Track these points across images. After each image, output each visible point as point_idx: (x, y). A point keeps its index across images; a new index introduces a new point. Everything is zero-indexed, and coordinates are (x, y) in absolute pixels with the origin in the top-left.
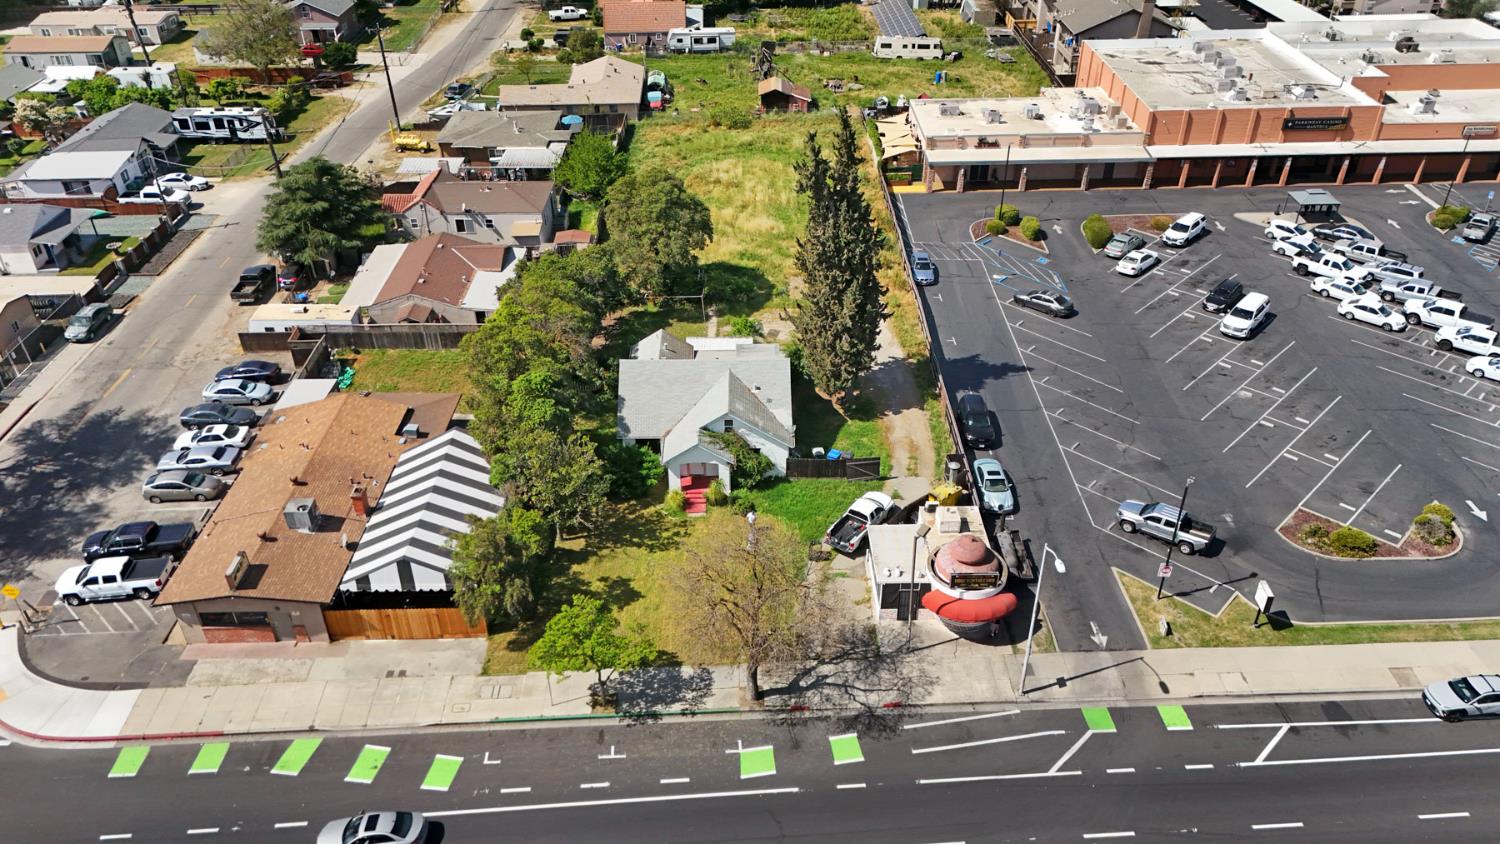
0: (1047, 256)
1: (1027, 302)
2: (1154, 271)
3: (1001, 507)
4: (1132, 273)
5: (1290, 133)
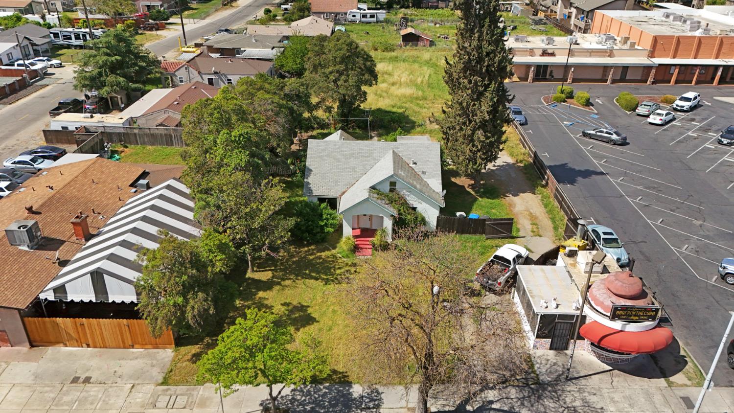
0: (597, 114)
1: (593, 134)
2: (674, 123)
4: (660, 122)
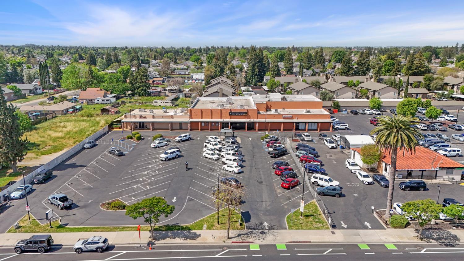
0: (137, 144)
2: (164, 147)
3: (14, 197)
5: (232, 116)
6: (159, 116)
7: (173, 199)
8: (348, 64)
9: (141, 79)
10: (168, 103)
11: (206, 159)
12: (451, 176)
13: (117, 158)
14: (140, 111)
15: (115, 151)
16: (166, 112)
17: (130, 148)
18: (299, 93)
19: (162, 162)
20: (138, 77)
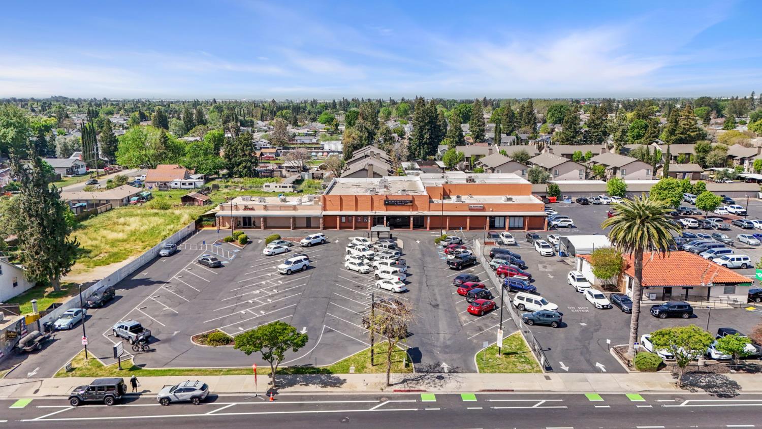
4: (268, 253)
5: (389, 207)
6: (275, 207)
7: (302, 330)
8: (573, 126)
9: (243, 150)
10: (286, 187)
11: (349, 271)
12: (732, 297)
13: (212, 271)
14: (244, 199)
15: (208, 260)
16: (284, 201)
17: (231, 255)
18: (495, 172)
19: (282, 276)
20: (239, 147)
